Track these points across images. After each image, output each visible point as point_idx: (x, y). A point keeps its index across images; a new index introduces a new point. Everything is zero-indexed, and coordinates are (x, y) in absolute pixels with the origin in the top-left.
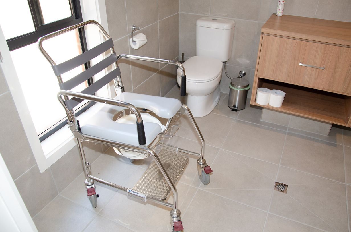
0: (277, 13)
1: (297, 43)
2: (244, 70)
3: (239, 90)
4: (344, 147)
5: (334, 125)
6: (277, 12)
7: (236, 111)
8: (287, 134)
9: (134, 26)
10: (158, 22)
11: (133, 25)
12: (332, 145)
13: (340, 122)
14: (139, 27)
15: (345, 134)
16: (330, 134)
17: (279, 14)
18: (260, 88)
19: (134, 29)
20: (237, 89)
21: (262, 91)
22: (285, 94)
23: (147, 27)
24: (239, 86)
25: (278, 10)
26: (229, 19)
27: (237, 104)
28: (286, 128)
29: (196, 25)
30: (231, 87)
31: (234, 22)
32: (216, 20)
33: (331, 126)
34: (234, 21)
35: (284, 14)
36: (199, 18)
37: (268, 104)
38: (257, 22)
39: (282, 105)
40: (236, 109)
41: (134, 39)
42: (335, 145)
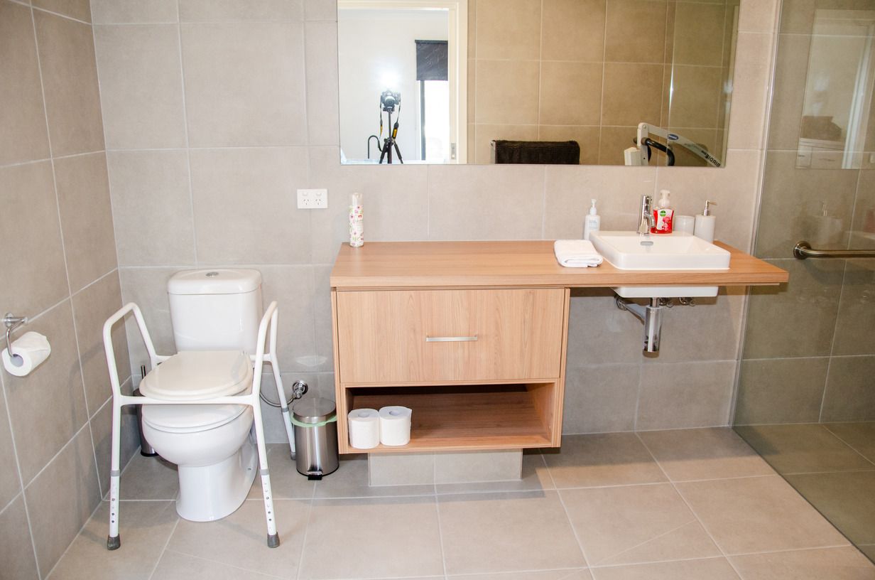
0: (352, 241)
1: (411, 296)
2: (303, 379)
3: (314, 427)
4: (558, 492)
5: (526, 452)
6: (351, 239)
7: (319, 478)
8: (437, 500)
9: (9, 316)
10: (70, 297)
11: (7, 314)
12: (535, 495)
13: (537, 442)
14: (23, 318)
15: (550, 464)
16: (525, 473)
17: (357, 242)
18: (352, 412)
19: (9, 325)
20: (310, 426)
21: (359, 416)
22: (410, 411)
23: (43, 316)
24: (315, 418)
25: (352, 234)
26: (245, 269)
27: (318, 463)
28: (430, 488)
29: (168, 293)
30: (297, 423)
31: (258, 273)
32: (216, 274)
33: (520, 454)
34: (259, 271)
35: (366, 241)
36: (172, 275)
37: (380, 443)
38: (310, 265)
39: (411, 438)
40: (318, 473)
41: (15, 350)
42: (542, 494)
